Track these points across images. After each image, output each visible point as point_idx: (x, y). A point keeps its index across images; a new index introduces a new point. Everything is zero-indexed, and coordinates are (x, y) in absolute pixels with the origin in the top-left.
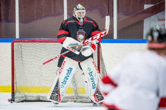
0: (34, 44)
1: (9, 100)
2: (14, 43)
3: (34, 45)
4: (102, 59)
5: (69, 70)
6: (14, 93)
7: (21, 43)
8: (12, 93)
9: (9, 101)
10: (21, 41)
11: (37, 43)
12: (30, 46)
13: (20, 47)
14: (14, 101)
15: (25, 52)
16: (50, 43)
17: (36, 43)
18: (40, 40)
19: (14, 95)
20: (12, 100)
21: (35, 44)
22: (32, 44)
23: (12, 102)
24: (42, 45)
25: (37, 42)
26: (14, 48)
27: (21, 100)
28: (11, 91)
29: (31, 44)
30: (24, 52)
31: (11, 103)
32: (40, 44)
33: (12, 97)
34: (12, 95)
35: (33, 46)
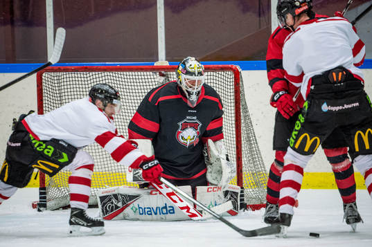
0: (88, 75)
1: (33, 204)
2: (44, 74)
3: (89, 79)
4: (246, 108)
5: (168, 209)
6: (44, 188)
7: (58, 74)
8: (40, 189)
9: (34, 206)
10: (59, 68)
11: (97, 73)
12: (80, 79)
13: (56, 82)
14: (45, 206)
15: (69, 94)
16: (125, 73)
17: (94, 73)
18: (102, 67)
19: (45, 193)
20: (41, 205)
21: (91, 74)
22: (85, 76)
23: (41, 209)
24: (106, 78)
25: (95, 71)
26: (44, 84)
27: (62, 205)
28: (39, 184)
29: (82, 76)
30: (66, 94)
31: (39, 210)
32: (103, 75)
33: (40, 198)
34: (41, 193)
35: (86, 79)
